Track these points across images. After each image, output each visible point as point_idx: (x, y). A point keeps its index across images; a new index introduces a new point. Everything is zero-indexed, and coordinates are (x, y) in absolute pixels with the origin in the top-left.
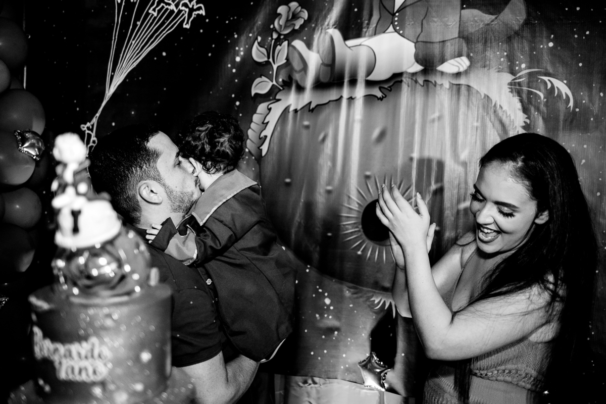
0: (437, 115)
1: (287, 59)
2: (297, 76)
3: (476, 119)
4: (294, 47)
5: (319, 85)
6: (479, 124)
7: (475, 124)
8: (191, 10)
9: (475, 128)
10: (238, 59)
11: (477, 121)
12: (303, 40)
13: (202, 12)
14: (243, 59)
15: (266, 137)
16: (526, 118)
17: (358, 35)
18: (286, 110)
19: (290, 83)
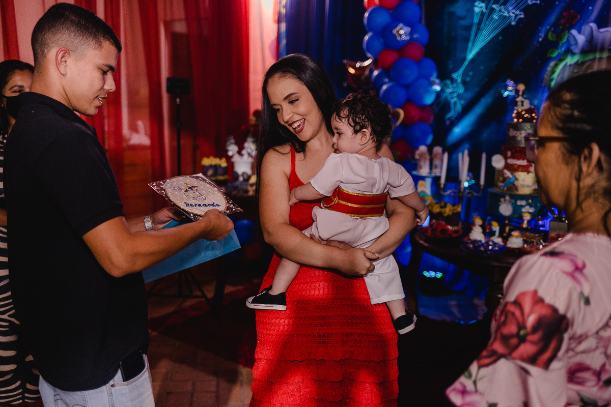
1: (568, 39)
2: (572, 48)
4: (571, 34)
5: (584, 52)
8: (516, 16)
10: (540, 39)
12: (576, 29)
13: (522, 16)
14: (543, 39)
17: (606, 26)
18: (566, 65)
19: (569, 52)
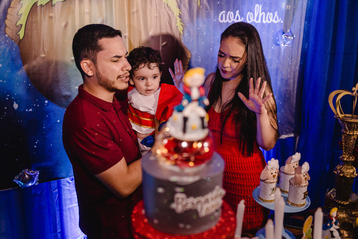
0: (135, 9)
3: (156, 12)
6: (157, 15)
7: (155, 15)
9: (156, 17)
11: (156, 13)
15: (21, 25)
16: (180, 11)
18: (35, 5)
